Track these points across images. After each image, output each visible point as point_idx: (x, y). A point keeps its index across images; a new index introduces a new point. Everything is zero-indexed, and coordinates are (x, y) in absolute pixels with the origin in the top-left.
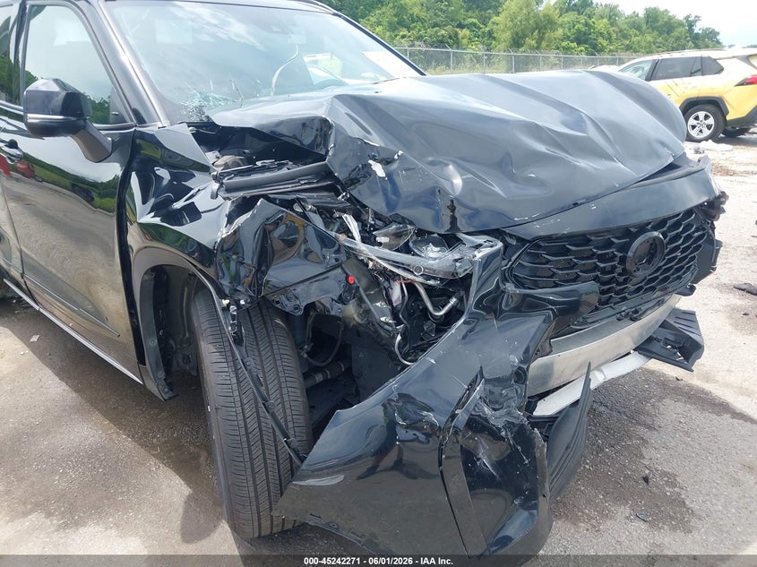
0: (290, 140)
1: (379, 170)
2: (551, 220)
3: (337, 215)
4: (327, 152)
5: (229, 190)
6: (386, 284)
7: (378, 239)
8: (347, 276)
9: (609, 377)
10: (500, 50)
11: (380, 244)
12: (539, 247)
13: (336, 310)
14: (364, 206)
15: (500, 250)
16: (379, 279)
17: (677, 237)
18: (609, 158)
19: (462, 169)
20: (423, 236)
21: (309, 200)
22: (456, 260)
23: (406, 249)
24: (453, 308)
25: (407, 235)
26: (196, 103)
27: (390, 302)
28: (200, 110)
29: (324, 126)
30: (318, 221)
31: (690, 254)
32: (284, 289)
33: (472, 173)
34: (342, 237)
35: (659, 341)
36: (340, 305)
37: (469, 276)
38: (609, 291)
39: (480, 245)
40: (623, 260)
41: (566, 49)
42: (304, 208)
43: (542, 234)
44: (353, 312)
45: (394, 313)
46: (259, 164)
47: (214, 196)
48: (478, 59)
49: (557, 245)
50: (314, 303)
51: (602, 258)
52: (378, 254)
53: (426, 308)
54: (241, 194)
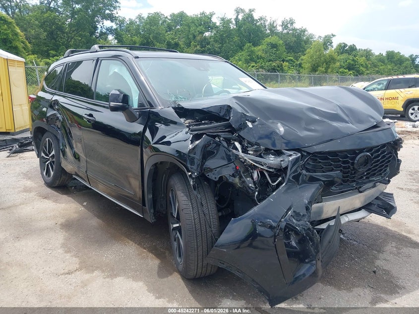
0: (215, 114)
1: (250, 125)
2: (321, 146)
3: (232, 142)
4: (230, 118)
5: (192, 131)
6: (251, 171)
7: (249, 152)
8: (236, 166)
9: (350, 220)
10: (305, 73)
11: (249, 154)
12: (316, 156)
13: (231, 180)
14: (244, 139)
15: (299, 156)
16: (249, 169)
17: (378, 156)
18: (347, 122)
19: (283, 125)
20: (268, 151)
21: (222, 136)
22: (281, 161)
23: (260, 156)
24: (280, 182)
25: (260, 151)
26: (173, 100)
27: (253, 179)
28: (175, 102)
29: (229, 109)
30: (225, 144)
31: (385, 164)
32: (211, 170)
33: (287, 126)
34: (234, 151)
35: (374, 205)
36: (233, 178)
37: (286, 168)
38: (347, 177)
39: (291, 155)
40: (353, 164)
41: (343, 73)
42: (219, 139)
43: (317, 151)
44: (238, 181)
45: (254, 183)
46: (203, 122)
47: (187, 133)
48: (293, 78)
49: (324, 155)
50: (222, 176)
51: (344, 162)
52: (249, 158)
53: (268, 182)
54: (196, 132)
